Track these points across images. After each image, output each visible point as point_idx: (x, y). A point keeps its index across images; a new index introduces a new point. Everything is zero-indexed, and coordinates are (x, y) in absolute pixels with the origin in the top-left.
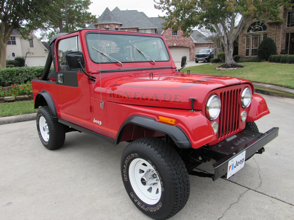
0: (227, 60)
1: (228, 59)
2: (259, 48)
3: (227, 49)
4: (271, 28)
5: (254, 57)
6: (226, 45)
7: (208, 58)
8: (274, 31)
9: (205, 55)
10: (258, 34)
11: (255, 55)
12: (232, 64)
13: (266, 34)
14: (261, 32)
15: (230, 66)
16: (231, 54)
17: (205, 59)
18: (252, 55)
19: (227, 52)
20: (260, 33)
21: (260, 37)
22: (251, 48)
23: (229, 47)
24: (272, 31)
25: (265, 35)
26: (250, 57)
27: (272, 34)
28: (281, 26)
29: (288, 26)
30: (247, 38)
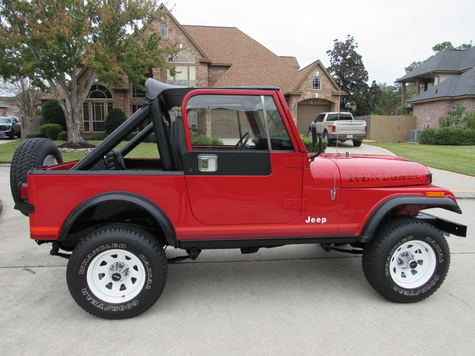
0: (72, 136)
1: (73, 134)
2: (107, 121)
3: (71, 119)
4: (117, 96)
5: (97, 134)
6: (69, 113)
7: (10, 132)
8: (121, 101)
9: (4, 126)
10: (100, 102)
11: (98, 130)
12: (80, 143)
13: (112, 104)
14: (104, 100)
15: (79, 145)
16: (77, 128)
17: (5, 133)
18: (94, 130)
19: (72, 124)
20: (103, 102)
21: (103, 107)
22: (92, 121)
23: (74, 118)
24: (118, 100)
25: (110, 104)
26: (92, 134)
27: (120, 104)
28: (128, 94)
29: (134, 96)
30: (84, 106)
